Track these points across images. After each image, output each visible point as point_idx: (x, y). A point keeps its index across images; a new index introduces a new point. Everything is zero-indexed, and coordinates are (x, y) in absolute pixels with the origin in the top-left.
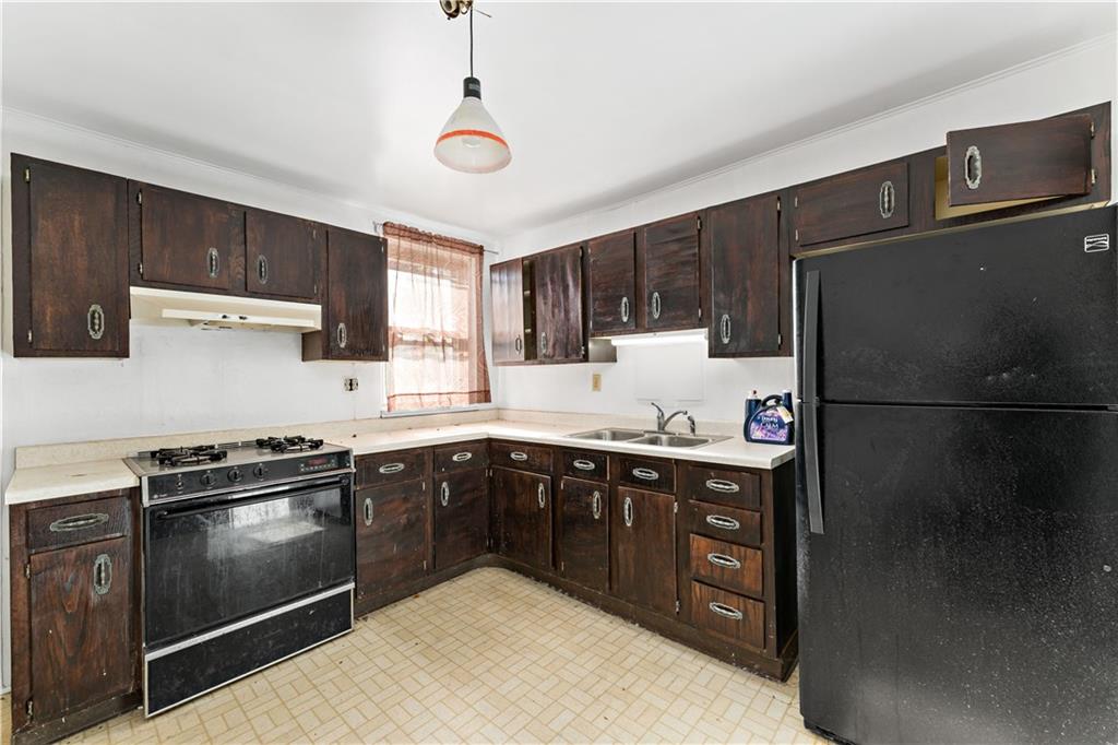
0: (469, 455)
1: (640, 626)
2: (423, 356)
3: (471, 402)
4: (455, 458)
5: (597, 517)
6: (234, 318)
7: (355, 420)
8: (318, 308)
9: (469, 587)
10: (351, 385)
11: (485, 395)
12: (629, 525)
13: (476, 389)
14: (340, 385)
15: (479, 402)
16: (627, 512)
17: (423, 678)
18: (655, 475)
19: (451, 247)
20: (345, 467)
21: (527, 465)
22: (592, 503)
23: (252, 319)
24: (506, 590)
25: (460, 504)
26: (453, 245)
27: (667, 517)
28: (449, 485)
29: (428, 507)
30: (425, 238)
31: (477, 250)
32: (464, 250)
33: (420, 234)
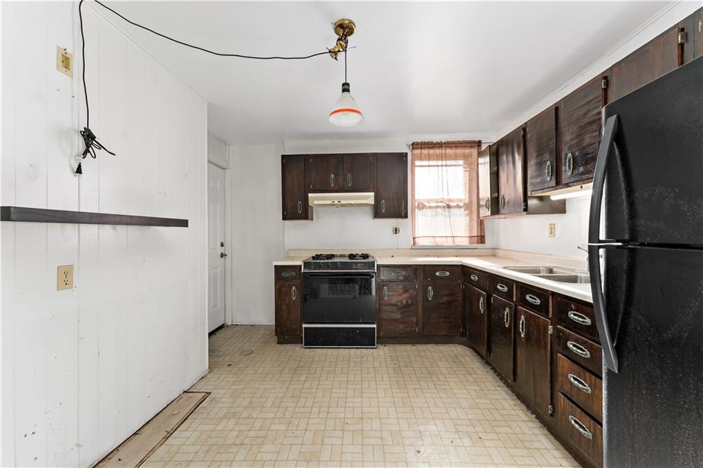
0: (448, 274)
1: (536, 417)
2: (436, 215)
3: (471, 243)
4: (437, 274)
5: (507, 326)
6: (336, 202)
7: (398, 249)
8: (373, 194)
9: (443, 351)
10: (396, 231)
11: (482, 239)
12: (523, 336)
13: (476, 235)
14: (391, 230)
15: (478, 243)
16: (521, 326)
17: (386, 377)
18: (538, 302)
19: (456, 147)
20: (372, 269)
21: (477, 284)
22: (504, 316)
23: (343, 202)
24: (462, 360)
25: (441, 301)
26: (458, 145)
27: (544, 336)
28: (433, 289)
29: (420, 298)
30: (438, 146)
31: (476, 145)
32: (466, 147)
33: (434, 144)
